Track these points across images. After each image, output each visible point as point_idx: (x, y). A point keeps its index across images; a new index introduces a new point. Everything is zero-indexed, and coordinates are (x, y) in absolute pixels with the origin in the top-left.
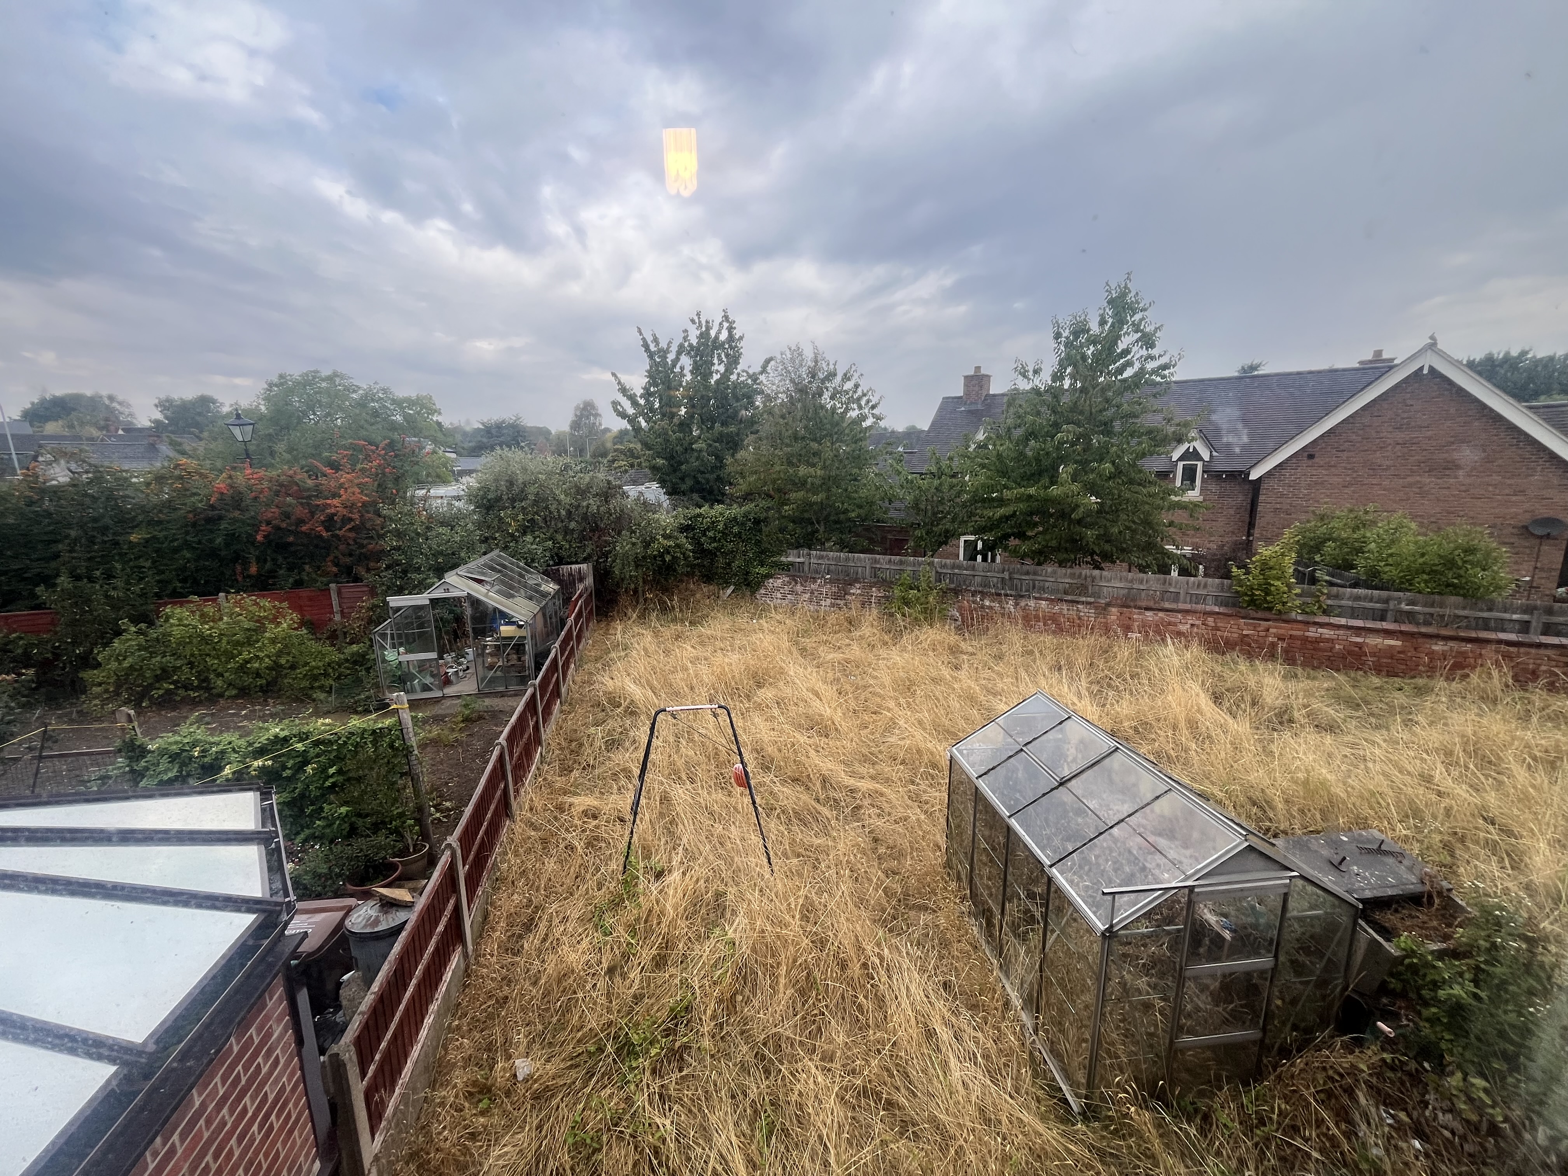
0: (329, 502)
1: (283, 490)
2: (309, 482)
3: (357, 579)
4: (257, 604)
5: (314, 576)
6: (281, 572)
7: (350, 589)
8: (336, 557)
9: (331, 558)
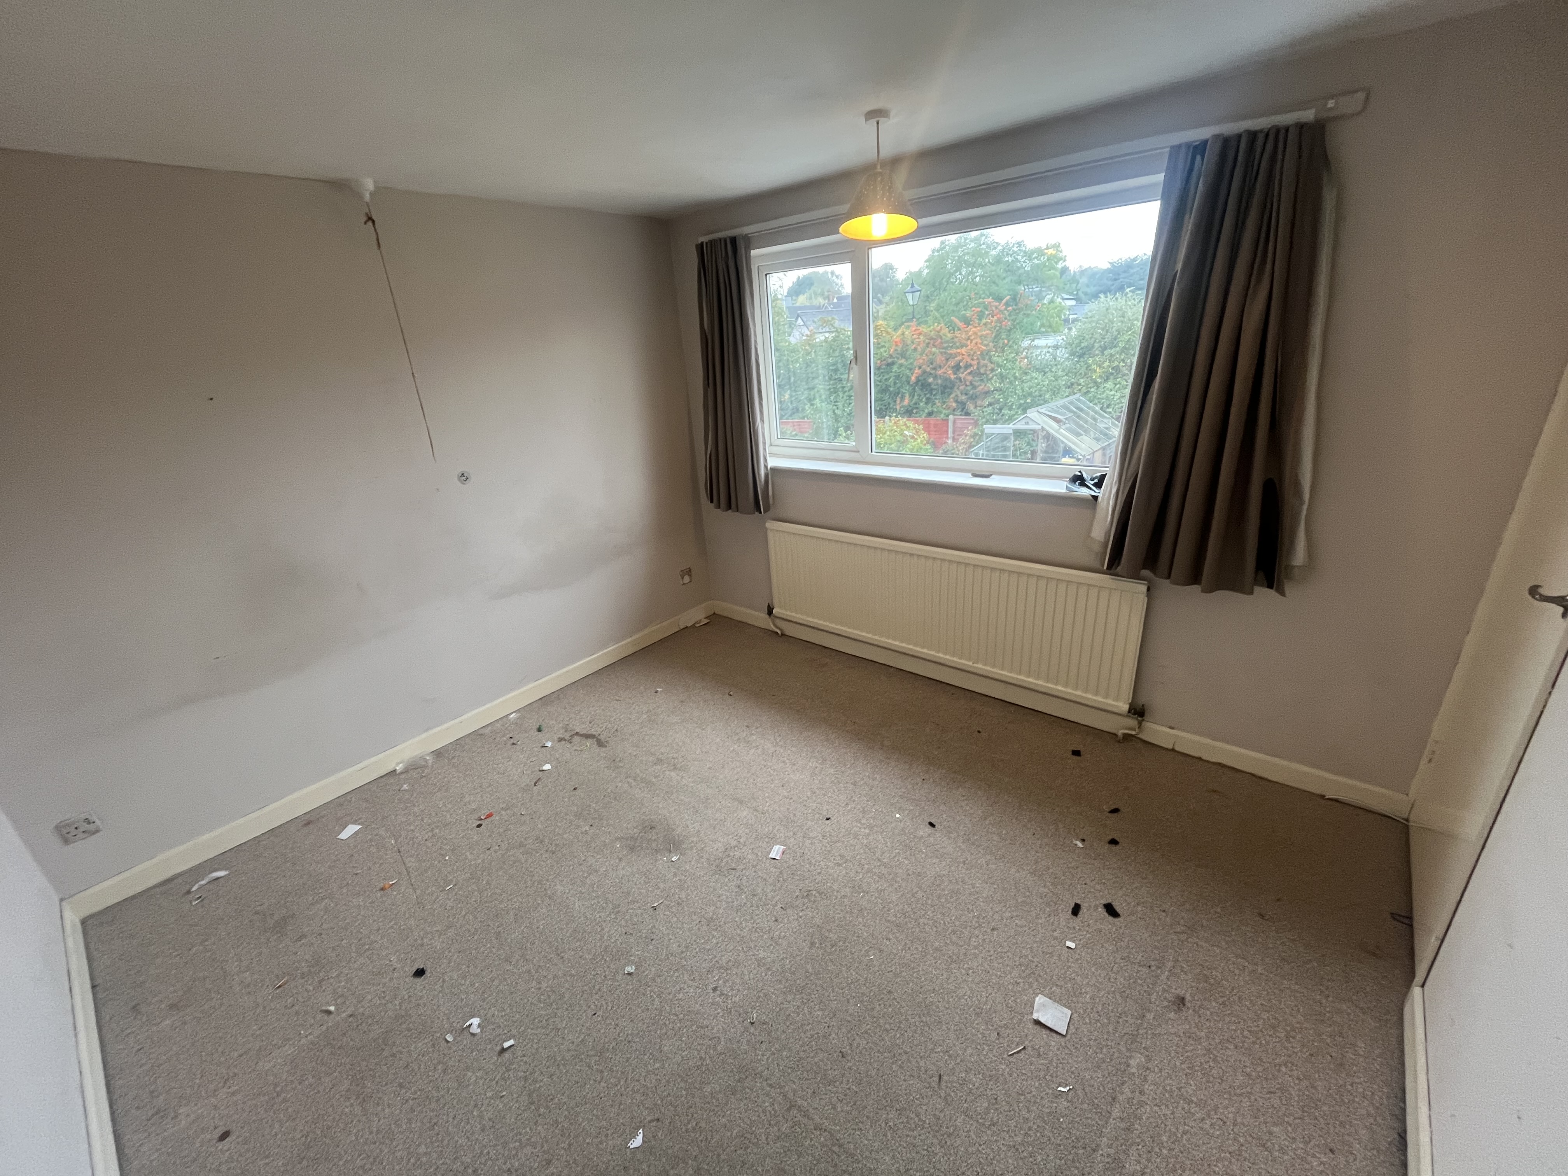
0: (959, 351)
1: (932, 342)
2: (949, 335)
3: (968, 414)
4: (906, 425)
5: (940, 409)
6: (922, 404)
7: (962, 420)
8: (957, 396)
9: (952, 396)
